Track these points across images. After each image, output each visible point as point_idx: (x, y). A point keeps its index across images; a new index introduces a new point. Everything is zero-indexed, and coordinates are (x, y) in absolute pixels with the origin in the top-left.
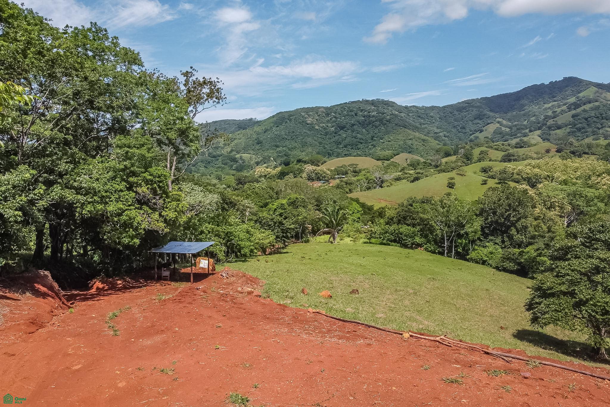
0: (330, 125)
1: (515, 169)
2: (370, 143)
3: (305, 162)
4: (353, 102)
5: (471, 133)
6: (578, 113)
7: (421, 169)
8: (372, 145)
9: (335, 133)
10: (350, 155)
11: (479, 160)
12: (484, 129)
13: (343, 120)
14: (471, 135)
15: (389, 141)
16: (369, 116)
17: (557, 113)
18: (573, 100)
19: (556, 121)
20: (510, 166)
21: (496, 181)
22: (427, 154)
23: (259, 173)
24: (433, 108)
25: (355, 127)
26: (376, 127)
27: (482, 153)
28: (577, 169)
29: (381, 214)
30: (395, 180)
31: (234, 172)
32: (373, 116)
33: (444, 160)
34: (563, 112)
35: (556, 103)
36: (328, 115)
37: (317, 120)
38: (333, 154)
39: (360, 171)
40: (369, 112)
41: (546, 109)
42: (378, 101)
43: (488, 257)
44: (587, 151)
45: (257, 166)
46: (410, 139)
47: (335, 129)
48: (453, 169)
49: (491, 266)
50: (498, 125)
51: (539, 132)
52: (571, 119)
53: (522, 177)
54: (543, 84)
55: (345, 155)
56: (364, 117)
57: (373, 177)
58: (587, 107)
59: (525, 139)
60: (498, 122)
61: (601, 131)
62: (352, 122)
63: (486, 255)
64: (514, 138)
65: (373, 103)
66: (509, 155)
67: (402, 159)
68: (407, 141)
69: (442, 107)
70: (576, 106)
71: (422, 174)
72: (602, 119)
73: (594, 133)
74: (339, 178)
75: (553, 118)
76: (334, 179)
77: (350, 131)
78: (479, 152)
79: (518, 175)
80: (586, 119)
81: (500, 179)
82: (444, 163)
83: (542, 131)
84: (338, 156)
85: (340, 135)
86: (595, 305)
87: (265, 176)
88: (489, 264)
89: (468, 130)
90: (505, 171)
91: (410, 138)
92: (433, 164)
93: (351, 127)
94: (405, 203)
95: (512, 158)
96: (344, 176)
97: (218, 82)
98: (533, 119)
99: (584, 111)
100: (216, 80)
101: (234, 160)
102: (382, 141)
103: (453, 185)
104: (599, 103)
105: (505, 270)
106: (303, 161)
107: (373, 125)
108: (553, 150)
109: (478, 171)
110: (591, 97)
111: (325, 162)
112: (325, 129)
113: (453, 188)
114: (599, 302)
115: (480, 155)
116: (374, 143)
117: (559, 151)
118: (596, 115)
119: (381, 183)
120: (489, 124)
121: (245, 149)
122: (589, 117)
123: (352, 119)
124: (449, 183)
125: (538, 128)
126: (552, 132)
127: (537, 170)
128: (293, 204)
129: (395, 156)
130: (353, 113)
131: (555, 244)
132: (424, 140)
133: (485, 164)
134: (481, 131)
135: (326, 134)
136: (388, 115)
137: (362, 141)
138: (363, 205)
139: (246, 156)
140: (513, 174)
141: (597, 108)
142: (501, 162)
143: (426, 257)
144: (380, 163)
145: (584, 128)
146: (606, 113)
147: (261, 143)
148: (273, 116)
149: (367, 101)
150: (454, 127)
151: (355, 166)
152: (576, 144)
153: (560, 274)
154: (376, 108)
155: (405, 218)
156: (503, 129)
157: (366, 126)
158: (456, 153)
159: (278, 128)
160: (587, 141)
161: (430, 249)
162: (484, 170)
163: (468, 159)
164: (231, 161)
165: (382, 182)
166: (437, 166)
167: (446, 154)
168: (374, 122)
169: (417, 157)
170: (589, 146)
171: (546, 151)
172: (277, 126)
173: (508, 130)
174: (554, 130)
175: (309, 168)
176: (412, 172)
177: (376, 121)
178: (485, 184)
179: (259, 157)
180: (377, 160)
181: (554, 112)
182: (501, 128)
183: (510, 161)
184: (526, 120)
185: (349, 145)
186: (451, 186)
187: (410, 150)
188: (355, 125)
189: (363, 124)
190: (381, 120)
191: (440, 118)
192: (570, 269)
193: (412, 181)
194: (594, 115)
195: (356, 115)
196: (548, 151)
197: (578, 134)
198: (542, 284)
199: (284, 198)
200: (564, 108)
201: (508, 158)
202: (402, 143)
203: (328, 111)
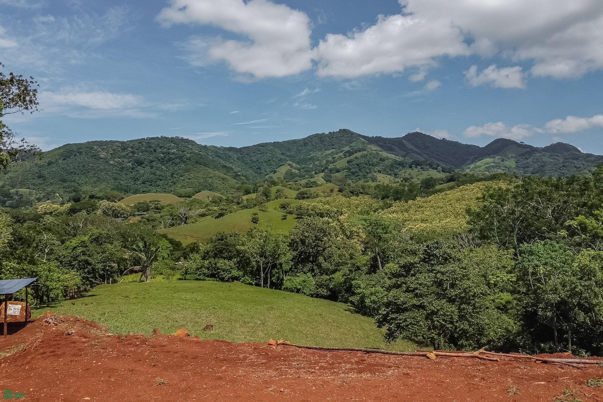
0: (126, 160)
1: (309, 205)
2: (170, 180)
3: (99, 198)
4: (152, 138)
5: (266, 173)
6: (351, 159)
7: (224, 205)
8: (172, 182)
9: (133, 169)
10: (149, 191)
11: (277, 198)
12: (277, 170)
13: (140, 156)
14: (266, 175)
15: (190, 179)
16: (169, 153)
17: (336, 158)
18: (347, 148)
19: (335, 166)
20: (305, 203)
21: (294, 216)
22: (227, 192)
23: (43, 210)
24: (231, 149)
25: (154, 164)
26: (176, 164)
27: (278, 191)
28: (358, 205)
29: (194, 249)
30: (200, 216)
31: (9, 209)
32: (173, 154)
33: (245, 197)
34: (340, 158)
35: (334, 150)
36: (124, 149)
37: (111, 154)
38: (130, 190)
39: (163, 207)
40: (169, 149)
41: (326, 155)
42: (177, 139)
43: (301, 285)
44: (362, 191)
45: (39, 202)
46: (210, 178)
47: (132, 164)
48: (255, 205)
49: (305, 294)
50: (289, 167)
51: (322, 174)
52: (347, 165)
53: (315, 212)
54: (323, 134)
55: (144, 191)
56: (163, 154)
57: (177, 213)
58: (358, 154)
59: (312, 180)
60: (289, 165)
61: (369, 175)
62: (151, 158)
63: (300, 284)
64: (303, 179)
65: (172, 140)
66: (302, 193)
67: (204, 196)
68: (208, 179)
69: (240, 148)
70: (350, 153)
71: (226, 210)
72: (370, 165)
73: (365, 177)
74: (139, 215)
75: (333, 163)
76: (134, 215)
77: (148, 167)
78: (276, 191)
79: (312, 210)
80: (358, 165)
81: (298, 215)
82: (245, 200)
83: (325, 173)
84: (135, 193)
85: (137, 171)
86: (444, 315)
87: (51, 213)
88: (303, 292)
89: (263, 171)
90: (301, 207)
91: (210, 176)
92: (235, 200)
93: (150, 163)
94: (214, 238)
95: (306, 196)
96: (145, 213)
97: (32, 82)
98: (317, 163)
99: (356, 158)
100: (29, 80)
101: (8, 196)
102: (182, 178)
103: (258, 221)
104: (367, 152)
105: (318, 296)
106: (97, 198)
107: (173, 162)
108: (336, 189)
109: (278, 207)
110: (361, 147)
111: (123, 198)
112: (120, 164)
113: (257, 223)
114: (447, 311)
115: (277, 193)
116: (174, 180)
117: (340, 191)
118: (365, 162)
119: (185, 220)
120: (281, 165)
121: (22, 184)
122: (360, 164)
123: (151, 155)
124: (253, 219)
125: (321, 171)
126: (333, 175)
127: (327, 206)
128: (97, 240)
129: (197, 193)
130: (151, 150)
131: (399, 261)
132: (223, 179)
133: (282, 201)
134: (275, 172)
135: (122, 169)
136: (188, 153)
137: (161, 178)
138: (171, 242)
139: (23, 190)
140: (308, 209)
141: (365, 156)
142: (296, 199)
143: (247, 289)
144: (182, 199)
145: (356, 172)
146: (372, 161)
147: (43, 177)
148: (59, 148)
149: (166, 138)
150: (251, 167)
151: (157, 203)
152: (353, 185)
153: (410, 289)
154: (175, 145)
155: (221, 252)
156: (293, 171)
157: (166, 163)
158: (255, 191)
159: (66, 161)
160: (361, 182)
161: (247, 282)
162: (283, 207)
163: (267, 196)
164: (3, 196)
165: (186, 218)
166: (238, 203)
167: (246, 191)
168: (174, 159)
169: (218, 194)
170: (363, 187)
171: (331, 191)
172: (64, 159)
173: (297, 171)
174: (334, 173)
175: (105, 203)
176: (215, 208)
177: (176, 158)
178: (285, 219)
179: (41, 192)
180: (179, 197)
181: (333, 158)
182: (291, 170)
183: (303, 198)
184: (311, 164)
185: (148, 182)
186: (255, 221)
187: (211, 188)
188: (153, 161)
189: (162, 161)
190: (181, 158)
191: (237, 159)
192: (417, 283)
193: (217, 217)
194: (363, 162)
195: (155, 151)
196: (332, 191)
197: (353, 177)
198: (395, 300)
199: (85, 235)
200: (341, 154)
201: (302, 196)
202: (203, 180)
203: (124, 146)
